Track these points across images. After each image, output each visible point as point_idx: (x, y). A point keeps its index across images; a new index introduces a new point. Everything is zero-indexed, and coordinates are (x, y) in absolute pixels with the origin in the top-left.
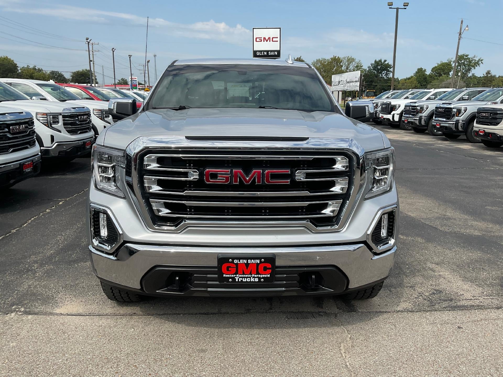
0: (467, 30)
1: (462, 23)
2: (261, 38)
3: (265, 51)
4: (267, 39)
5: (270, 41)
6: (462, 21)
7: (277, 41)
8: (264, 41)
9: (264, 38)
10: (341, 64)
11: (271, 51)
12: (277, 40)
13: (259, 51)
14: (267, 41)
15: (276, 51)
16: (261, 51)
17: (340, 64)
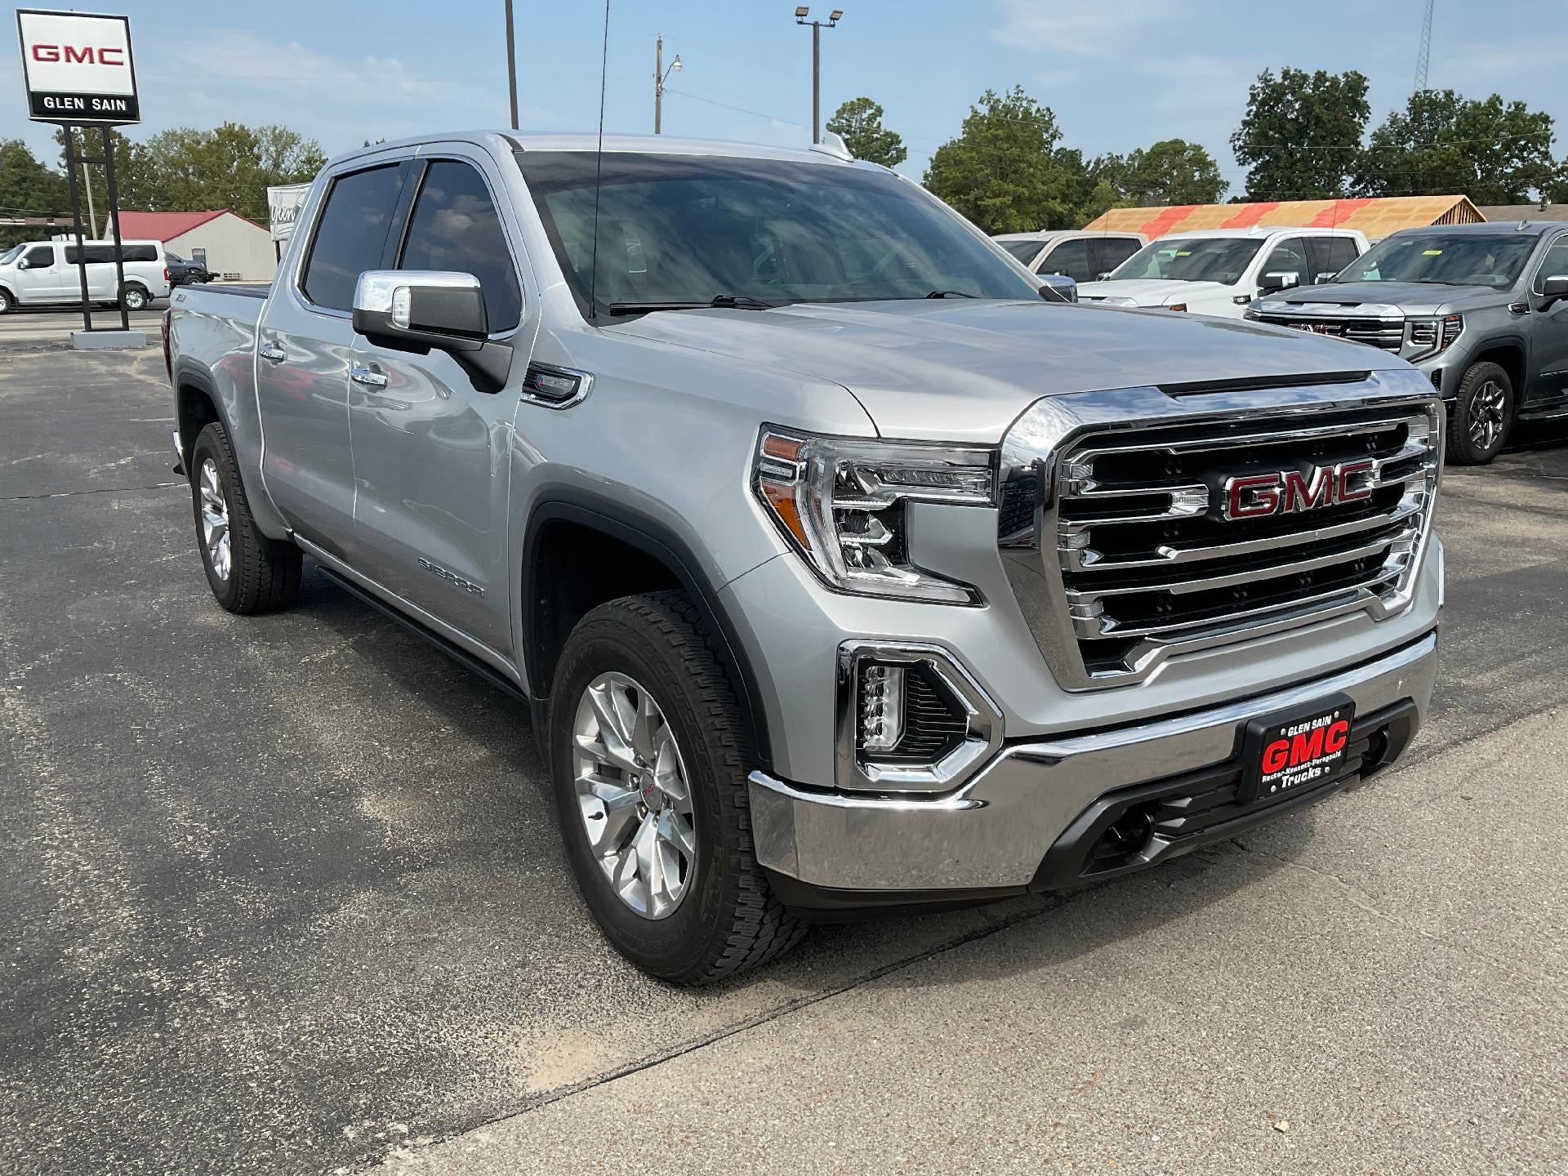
0: (677, 68)
1: (660, 48)
2: (56, 48)
3: (79, 96)
4: (80, 55)
5: (92, 61)
6: (660, 42)
7: (121, 64)
8: (68, 60)
9: (69, 50)
10: (256, 150)
11: (102, 98)
12: (119, 60)
13: (53, 95)
14: (80, 60)
15: (121, 98)
16: (62, 96)
17: (251, 149)
